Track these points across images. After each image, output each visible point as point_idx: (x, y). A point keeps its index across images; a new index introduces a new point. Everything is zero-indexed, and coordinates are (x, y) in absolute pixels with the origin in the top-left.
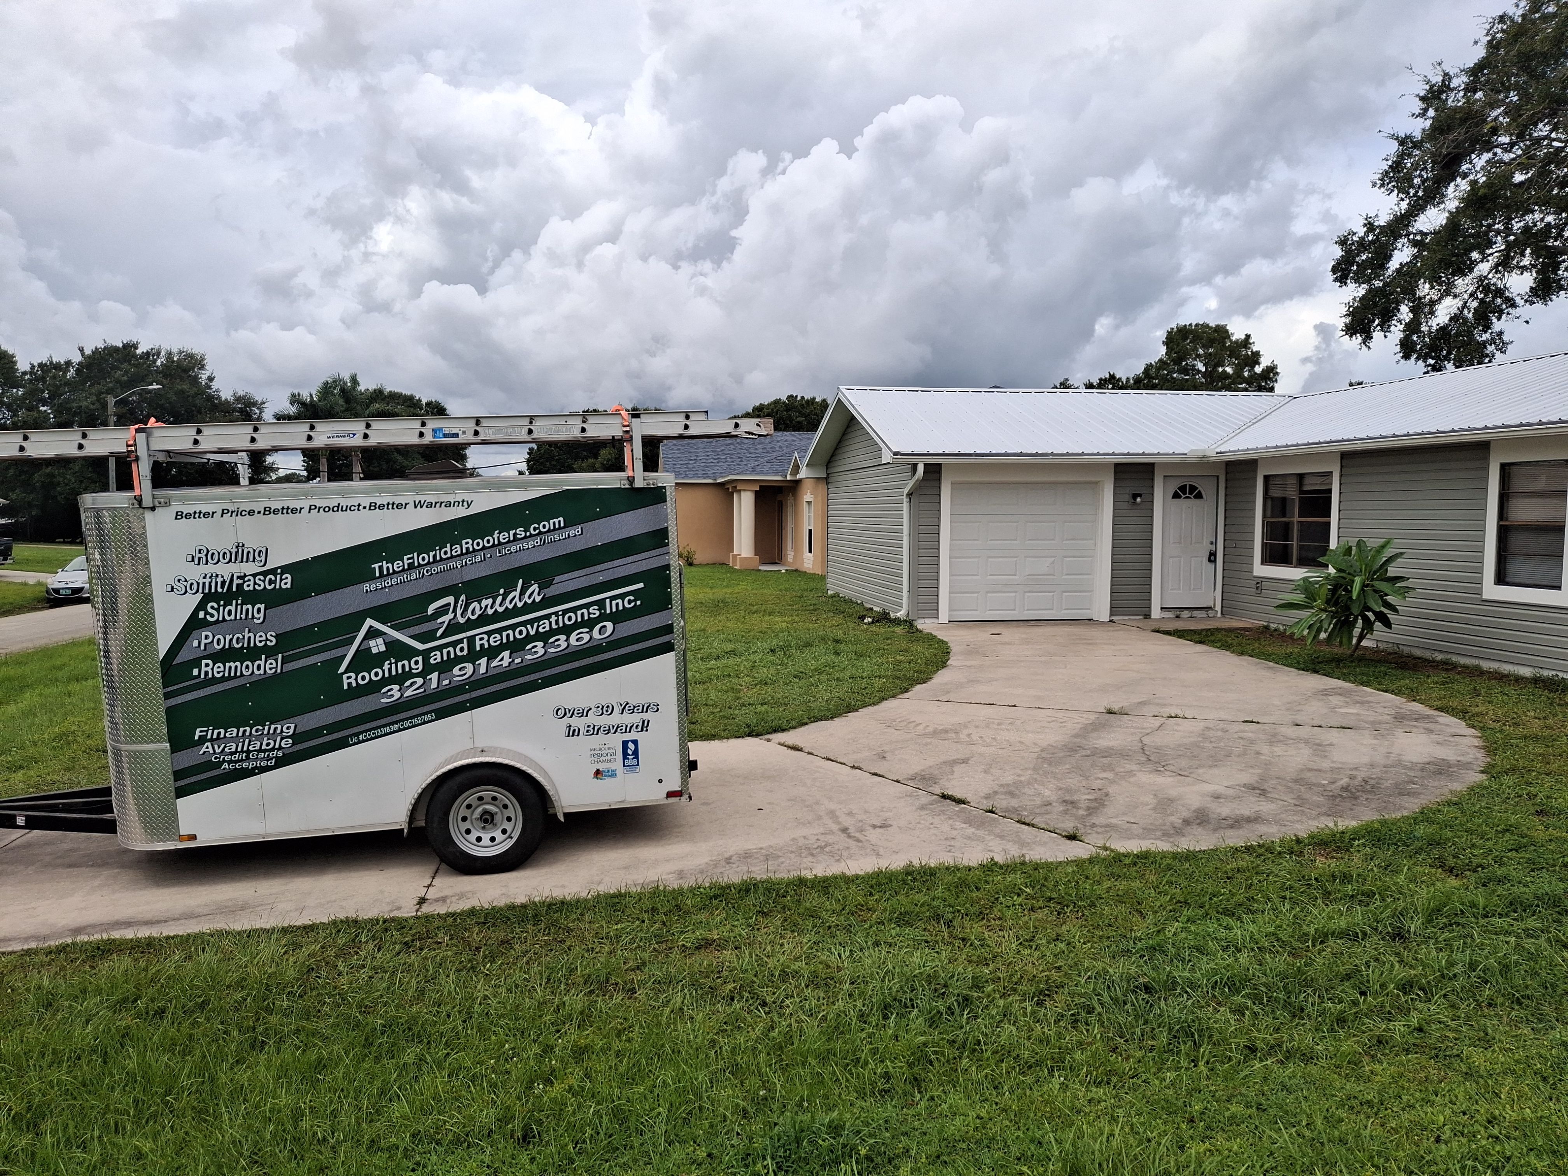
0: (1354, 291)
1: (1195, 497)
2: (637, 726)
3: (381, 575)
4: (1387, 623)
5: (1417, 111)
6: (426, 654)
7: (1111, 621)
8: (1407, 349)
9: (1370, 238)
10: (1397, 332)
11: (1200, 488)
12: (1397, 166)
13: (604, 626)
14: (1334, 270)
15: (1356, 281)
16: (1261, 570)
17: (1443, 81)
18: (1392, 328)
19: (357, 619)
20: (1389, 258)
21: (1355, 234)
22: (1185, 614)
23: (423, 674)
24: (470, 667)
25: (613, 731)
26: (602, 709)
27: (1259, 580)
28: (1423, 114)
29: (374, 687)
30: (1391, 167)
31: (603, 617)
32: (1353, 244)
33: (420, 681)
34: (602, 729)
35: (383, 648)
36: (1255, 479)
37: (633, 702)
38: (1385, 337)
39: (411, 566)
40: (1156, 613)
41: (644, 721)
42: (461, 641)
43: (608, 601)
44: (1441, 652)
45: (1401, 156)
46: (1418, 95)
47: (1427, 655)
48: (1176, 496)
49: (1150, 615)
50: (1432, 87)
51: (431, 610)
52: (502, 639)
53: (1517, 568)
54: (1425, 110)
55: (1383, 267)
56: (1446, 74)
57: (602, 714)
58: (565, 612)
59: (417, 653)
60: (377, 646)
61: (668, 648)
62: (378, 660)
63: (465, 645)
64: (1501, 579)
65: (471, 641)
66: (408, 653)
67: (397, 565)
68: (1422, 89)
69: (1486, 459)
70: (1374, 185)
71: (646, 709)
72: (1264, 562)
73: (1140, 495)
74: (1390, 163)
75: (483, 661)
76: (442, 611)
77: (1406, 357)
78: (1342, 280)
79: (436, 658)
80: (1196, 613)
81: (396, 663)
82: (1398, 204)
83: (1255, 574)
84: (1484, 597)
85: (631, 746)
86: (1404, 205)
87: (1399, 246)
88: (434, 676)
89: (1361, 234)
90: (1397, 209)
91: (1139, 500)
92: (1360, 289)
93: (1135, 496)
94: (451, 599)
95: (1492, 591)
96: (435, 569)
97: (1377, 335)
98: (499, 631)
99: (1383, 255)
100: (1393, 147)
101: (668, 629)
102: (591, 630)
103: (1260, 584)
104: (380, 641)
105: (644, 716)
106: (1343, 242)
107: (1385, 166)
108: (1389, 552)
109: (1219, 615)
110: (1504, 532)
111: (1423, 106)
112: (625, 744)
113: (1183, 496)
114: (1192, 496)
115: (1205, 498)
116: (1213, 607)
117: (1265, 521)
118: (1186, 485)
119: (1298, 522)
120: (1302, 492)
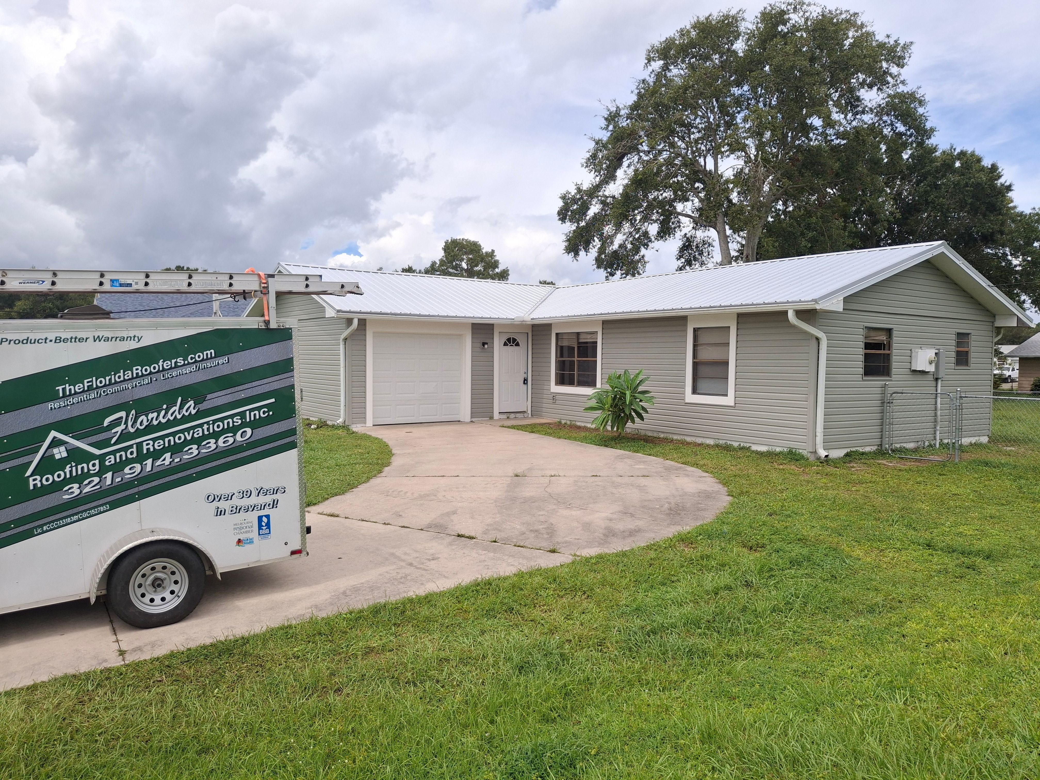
0: (569, 227)
1: (516, 345)
2: (269, 504)
3: (64, 396)
4: (642, 418)
5: (604, 126)
6: (102, 458)
7: (472, 422)
8: (599, 263)
9: (578, 197)
10: (594, 252)
11: (518, 340)
12: (594, 156)
13: (245, 431)
14: (559, 213)
15: (571, 221)
16: (556, 389)
17: (616, 111)
18: (590, 250)
19: (43, 431)
20: (588, 209)
21: (570, 193)
22: (512, 416)
23: (99, 474)
24: (138, 467)
25: (251, 509)
26: (243, 493)
27: (555, 395)
28: (606, 128)
29: (57, 487)
30: (591, 156)
31: (244, 425)
32: (569, 199)
33: (96, 480)
34: (243, 508)
35: (65, 454)
36: (550, 336)
37: (266, 487)
38: (587, 255)
39: (90, 388)
40: (496, 416)
41: (274, 501)
42: (131, 446)
43: (248, 412)
44: (663, 432)
45: (597, 150)
46: (604, 117)
47: (655, 435)
48: (505, 344)
49: (493, 417)
50: (610, 113)
51: (106, 423)
52: (164, 444)
53: (702, 385)
54: (608, 126)
55: (585, 214)
56: (618, 107)
57: (243, 497)
58: (214, 421)
59: (94, 457)
60: (60, 453)
61: (292, 446)
62: (61, 464)
63: (134, 449)
64: (695, 391)
65: (140, 445)
66: (87, 457)
67: (78, 388)
68: (606, 114)
69: (686, 325)
70: (582, 166)
71: (275, 491)
72: (557, 384)
73: (487, 344)
74: (591, 154)
75: (149, 462)
76: (117, 422)
77: (599, 267)
78: (563, 219)
79: (109, 462)
80: (518, 415)
81: (76, 466)
82: (595, 178)
83: (552, 391)
84: (687, 401)
85: (265, 519)
86: (598, 179)
87: (594, 203)
88: (109, 475)
89: (573, 194)
90: (594, 181)
91: (486, 346)
92: (573, 226)
93: (484, 344)
94: (123, 414)
95: (690, 398)
96: (110, 390)
97: (582, 253)
98: (162, 438)
99: (585, 208)
100: (592, 145)
101: (293, 432)
102: (235, 435)
103: (554, 397)
104: (62, 449)
105: (275, 497)
106: (563, 198)
107: (588, 155)
108: (641, 377)
109: (530, 416)
110: (696, 365)
111: (606, 124)
112: (260, 518)
113: (509, 345)
114: (514, 345)
115: (521, 346)
116: (526, 411)
117: (557, 360)
118: (510, 338)
119: (577, 360)
120: (579, 343)
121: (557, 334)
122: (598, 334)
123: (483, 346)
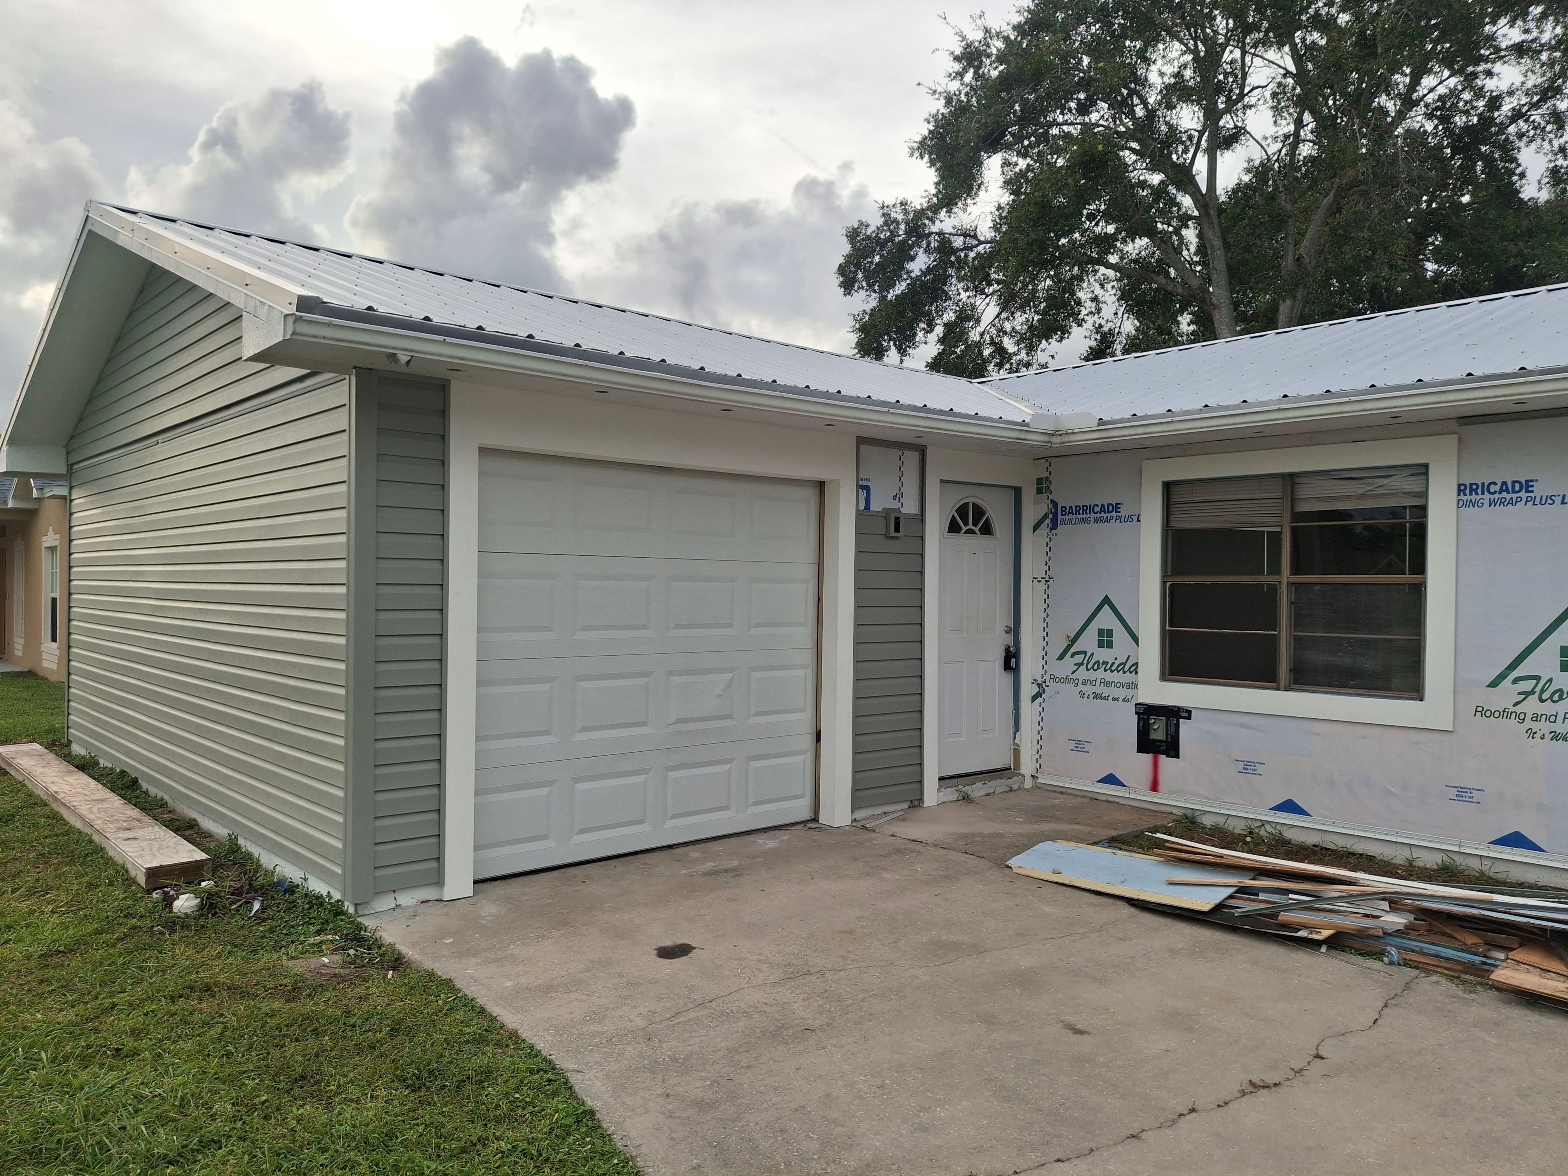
0: (863, 302)
1: (982, 531)
5: (953, 71)
7: (858, 826)
9: (884, 235)
11: (989, 513)
14: (841, 271)
16: (1161, 691)
17: (982, 41)
18: (915, 348)
20: (907, 262)
21: (867, 226)
22: (977, 789)
28: (961, 74)
32: (864, 239)
40: (931, 793)
45: (946, 119)
46: (951, 54)
48: (954, 527)
49: (921, 800)
50: (968, 45)
54: (963, 72)
55: (899, 273)
56: (985, 33)
68: (958, 46)
70: (912, 155)
72: (1170, 673)
78: (848, 286)
80: (992, 784)
83: (1144, 700)
86: (938, 187)
89: (873, 228)
92: (871, 298)
106: (853, 235)
109: (1028, 785)
113: (965, 529)
114: (976, 529)
115: (998, 535)
116: (1012, 767)
117: (1168, 584)
118: (968, 503)
119: (1290, 584)
120: (1297, 516)
121: (1168, 487)
122: (1426, 474)
123: (896, 531)
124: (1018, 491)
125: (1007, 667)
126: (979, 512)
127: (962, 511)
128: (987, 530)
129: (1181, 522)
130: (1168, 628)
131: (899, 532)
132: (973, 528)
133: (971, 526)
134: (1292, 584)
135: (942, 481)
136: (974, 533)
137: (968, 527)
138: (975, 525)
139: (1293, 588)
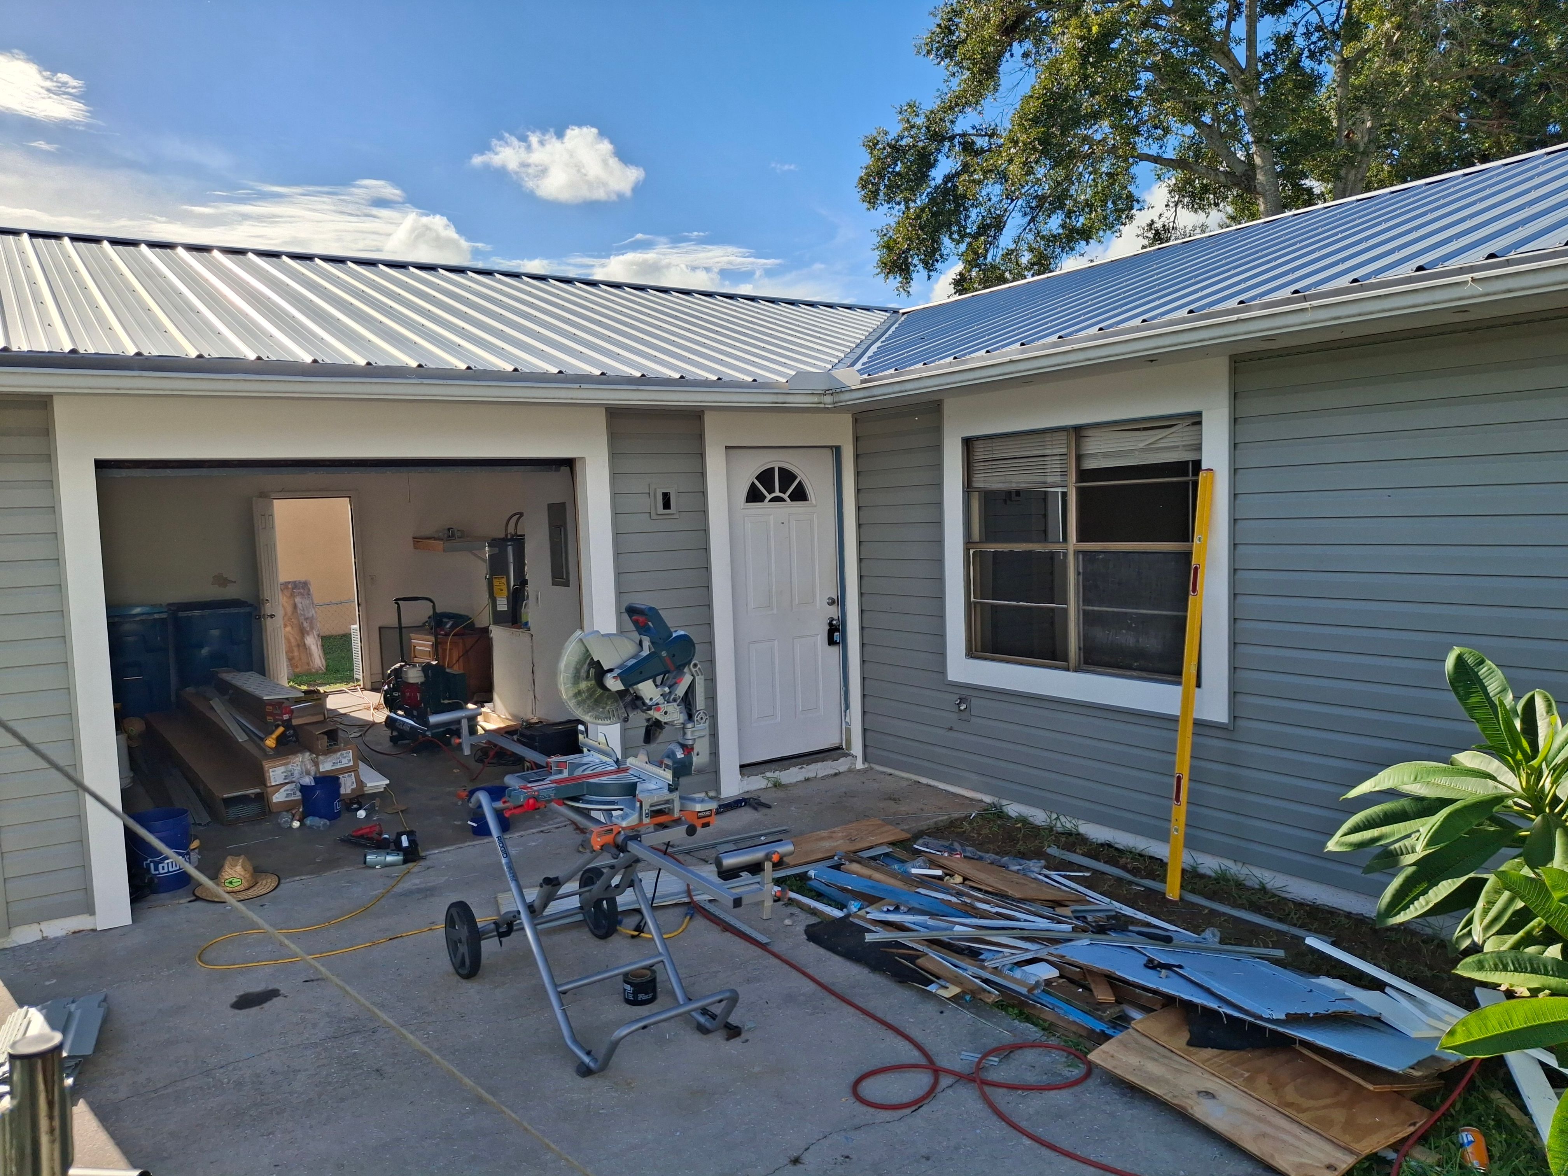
0: (887, 216)
1: (793, 497)
9: (906, 141)
11: (801, 477)
12: (946, 29)
15: (890, 199)
16: (969, 671)
20: (931, 167)
21: (886, 133)
27: (965, 692)
30: (940, 26)
32: (884, 148)
36: (937, 448)
38: (931, 278)
40: (730, 782)
48: (754, 496)
49: (717, 788)
55: (923, 179)
70: (920, 50)
72: (974, 651)
73: (679, 495)
78: (872, 199)
80: (814, 768)
82: (949, 81)
83: (952, 678)
86: (956, 83)
89: (894, 136)
91: (677, 507)
92: (895, 211)
93: (667, 498)
97: (919, 274)
99: (926, 162)
103: (965, 703)
106: (872, 145)
107: (933, 24)
109: (860, 765)
113: (769, 497)
114: (785, 496)
115: (814, 501)
116: (844, 747)
117: (971, 552)
118: (773, 469)
119: (1077, 553)
120: (1083, 475)
121: (968, 443)
122: (1200, 423)
123: (664, 508)
124: (837, 451)
125: (831, 642)
126: (787, 477)
127: (766, 477)
128: (800, 495)
129: (981, 481)
130: (972, 599)
131: (669, 508)
132: (781, 495)
133: (777, 493)
134: (1079, 552)
135: (727, 447)
136: (784, 500)
137: (773, 495)
138: (783, 490)
139: (1081, 557)
